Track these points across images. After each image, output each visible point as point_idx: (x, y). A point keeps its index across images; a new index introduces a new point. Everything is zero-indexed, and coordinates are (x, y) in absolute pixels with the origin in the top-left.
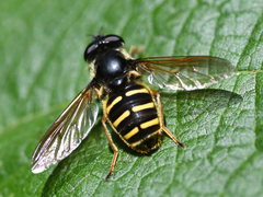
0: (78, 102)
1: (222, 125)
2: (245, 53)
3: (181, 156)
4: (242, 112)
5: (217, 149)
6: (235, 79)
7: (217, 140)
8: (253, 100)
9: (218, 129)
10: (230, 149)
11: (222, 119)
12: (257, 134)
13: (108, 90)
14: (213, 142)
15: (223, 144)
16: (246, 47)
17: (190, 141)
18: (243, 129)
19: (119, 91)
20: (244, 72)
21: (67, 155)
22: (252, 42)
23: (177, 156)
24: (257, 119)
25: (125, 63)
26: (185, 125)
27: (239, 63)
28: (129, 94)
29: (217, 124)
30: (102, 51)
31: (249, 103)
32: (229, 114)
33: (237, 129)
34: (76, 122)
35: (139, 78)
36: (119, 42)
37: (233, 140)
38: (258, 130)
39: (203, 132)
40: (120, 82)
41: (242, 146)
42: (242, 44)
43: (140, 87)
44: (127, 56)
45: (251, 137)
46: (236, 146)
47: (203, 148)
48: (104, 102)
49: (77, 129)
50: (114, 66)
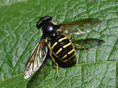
0: (38, 46)
1: (101, 84)
2: (111, 54)
4: (110, 79)
6: (107, 64)
8: (115, 74)
9: (100, 86)
11: (101, 81)
18: (111, 87)
20: (111, 62)
22: (114, 49)
24: (117, 83)
26: (85, 83)
27: (109, 58)
29: (99, 84)
31: (114, 75)
32: (104, 80)
33: (108, 86)
34: (39, 55)
39: (93, 87)
42: (110, 49)
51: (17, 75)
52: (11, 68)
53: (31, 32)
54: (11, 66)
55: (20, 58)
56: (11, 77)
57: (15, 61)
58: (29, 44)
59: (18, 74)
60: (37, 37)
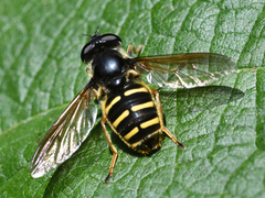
0: (76, 104)
1: (222, 123)
2: (245, 50)
3: (181, 157)
4: (243, 110)
5: (218, 148)
6: (236, 76)
7: (217, 139)
8: (253, 98)
9: (218, 128)
10: (230, 148)
11: (222, 117)
12: (258, 133)
13: (107, 91)
14: (213, 142)
15: (224, 143)
16: (247, 44)
17: (190, 141)
18: (244, 128)
19: (118, 90)
20: (245, 70)
21: (67, 158)
22: (252, 38)
23: (177, 157)
24: (258, 117)
25: (123, 63)
26: (185, 124)
27: (239, 61)
28: (127, 93)
29: (217, 123)
30: (99, 50)
31: (250, 100)
32: (230, 113)
33: (237, 128)
35: (137, 76)
36: (117, 41)
37: (234, 139)
38: (259, 129)
39: (203, 131)
40: (118, 82)
41: (242, 145)
42: (243, 41)
43: (139, 86)
44: (125, 55)
45: (252, 135)
46: (236, 145)
47: (203, 148)
48: (103, 103)
49: (76, 131)
50: (112, 66)
51: (30, 119)
52: (16, 104)
53: (60, 16)
54: (17, 99)
55: (36, 77)
56: (16, 125)
57: (25, 87)
58: (56, 43)
59: (32, 115)
60: (72, 25)
